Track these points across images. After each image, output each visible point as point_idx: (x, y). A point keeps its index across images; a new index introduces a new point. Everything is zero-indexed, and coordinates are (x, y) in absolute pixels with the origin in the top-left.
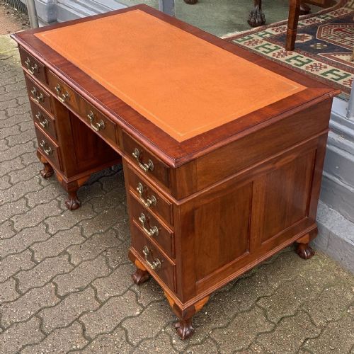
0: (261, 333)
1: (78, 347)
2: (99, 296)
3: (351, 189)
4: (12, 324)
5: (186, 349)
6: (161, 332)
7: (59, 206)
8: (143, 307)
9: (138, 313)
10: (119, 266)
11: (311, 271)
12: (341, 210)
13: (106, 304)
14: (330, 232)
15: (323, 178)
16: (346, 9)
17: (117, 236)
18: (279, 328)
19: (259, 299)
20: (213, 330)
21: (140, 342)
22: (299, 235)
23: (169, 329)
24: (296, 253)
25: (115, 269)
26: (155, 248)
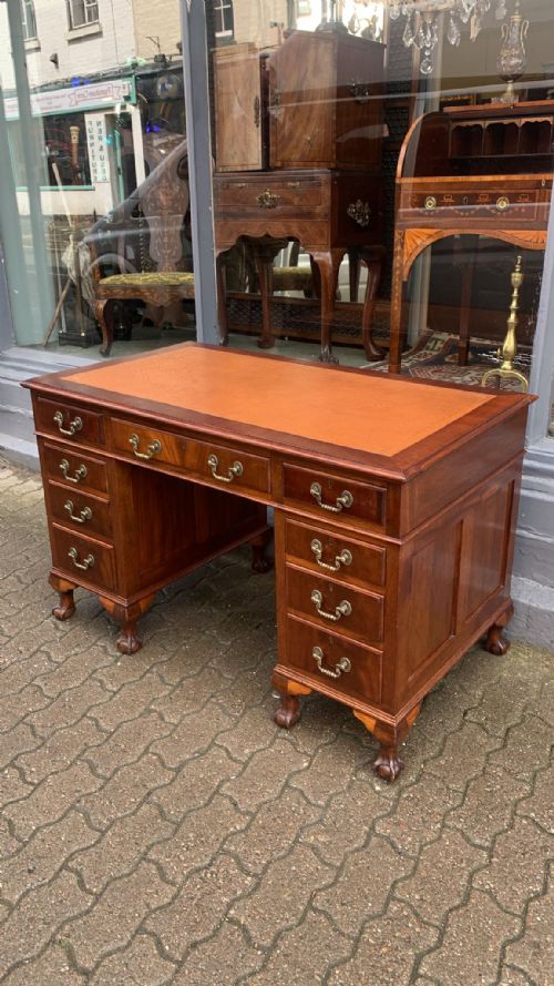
0: (490, 752)
1: (238, 828)
2: (235, 756)
3: (549, 540)
4: (113, 823)
5: (399, 794)
6: (352, 781)
7: (106, 652)
8: (309, 756)
9: (306, 764)
10: (244, 713)
11: (517, 666)
12: (535, 575)
13: (251, 764)
14: (530, 608)
15: (517, 539)
16: (428, 352)
17: (221, 676)
18: (510, 741)
19: (465, 714)
20: (425, 762)
21: (329, 801)
22: (497, 613)
23: (363, 775)
24: (486, 650)
25: (241, 716)
26: (338, 641)
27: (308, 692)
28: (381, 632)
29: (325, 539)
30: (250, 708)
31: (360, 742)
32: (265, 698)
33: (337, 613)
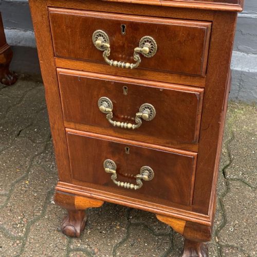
25: (26, 235)
26: (137, 151)
27: (99, 204)
28: (197, 133)
29: (112, 28)
30: (33, 222)
31: (152, 231)
32: (44, 207)
33: (138, 120)
